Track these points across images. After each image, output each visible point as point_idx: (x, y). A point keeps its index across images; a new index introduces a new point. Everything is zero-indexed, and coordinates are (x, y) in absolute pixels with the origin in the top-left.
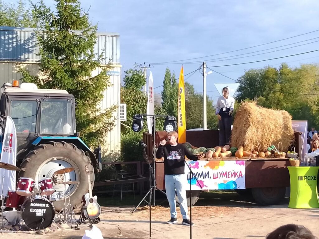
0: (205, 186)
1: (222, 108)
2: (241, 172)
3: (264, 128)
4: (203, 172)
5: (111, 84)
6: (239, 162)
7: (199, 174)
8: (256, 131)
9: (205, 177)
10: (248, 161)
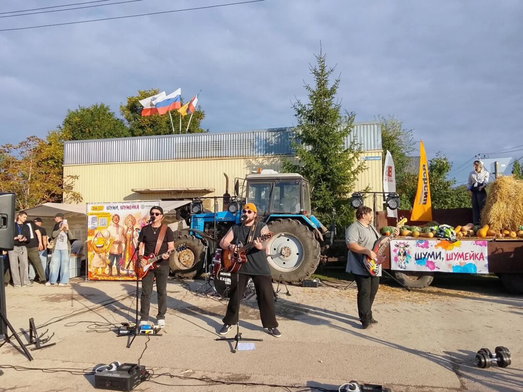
0: (437, 267)
1: (474, 184)
2: (482, 254)
3: (517, 203)
4: (433, 253)
5: (367, 167)
6: (481, 242)
7: (429, 254)
8: (505, 207)
9: (437, 257)
10: (491, 241)
